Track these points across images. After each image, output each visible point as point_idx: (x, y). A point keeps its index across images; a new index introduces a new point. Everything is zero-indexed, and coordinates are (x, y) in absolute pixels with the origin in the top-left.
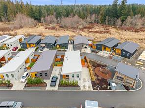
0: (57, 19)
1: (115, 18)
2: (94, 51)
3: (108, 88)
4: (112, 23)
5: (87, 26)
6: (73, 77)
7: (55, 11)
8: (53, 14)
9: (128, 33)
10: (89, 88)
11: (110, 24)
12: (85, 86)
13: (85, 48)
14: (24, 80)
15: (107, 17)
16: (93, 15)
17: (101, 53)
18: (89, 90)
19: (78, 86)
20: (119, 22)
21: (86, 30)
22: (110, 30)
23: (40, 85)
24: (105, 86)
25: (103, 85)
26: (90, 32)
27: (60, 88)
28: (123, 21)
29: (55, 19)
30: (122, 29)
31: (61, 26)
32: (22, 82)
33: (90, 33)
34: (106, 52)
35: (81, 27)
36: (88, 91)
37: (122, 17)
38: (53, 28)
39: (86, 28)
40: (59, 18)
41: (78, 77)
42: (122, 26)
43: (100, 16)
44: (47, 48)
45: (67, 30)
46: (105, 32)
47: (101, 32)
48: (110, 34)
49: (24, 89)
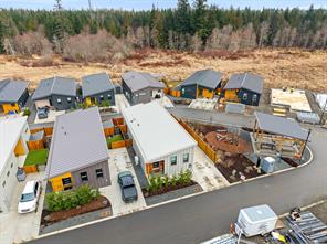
0: (51, 40)
1: (188, 35)
2: (180, 103)
3: (259, 171)
4: (183, 44)
5: (133, 53)
6: (174, 163)
7: (39, 23)
8: (35, 30)
9: (220, 61)
10: (219, 181)
11: (178, 47)
12: (207, 179)
13: (157, 97)
14: (30, 205)
15: (171, 32)
16: (140, 30)
17: (196, 103)
18: (222, 185)
19: (193, 183)
20: (196, 40)
21: (134, 62)
22: (184, 58)
23: (91, 207)
24: (250, 168)
25: (245, 168)
26: (144, 65)
27: (150, 200)
28: (204, 39)
29: (45, 41)
30: (207, 56)
31: (66, 56)
32: (26, 212)
33: (147, 68)
34: (205, 100)
35: (119, 55)
36: (221, 189)
37: (201, 30)
38: (48, 64)
39: (130, 58)
40: (55, 37)
41: (186, 161)
42: (203, 50)
43: (155, 30)
44: (57, 110)
45: (87, 65)
46: (176, 64)
47: (168, 65)
48: (189, 66)
49: (41, 232)
